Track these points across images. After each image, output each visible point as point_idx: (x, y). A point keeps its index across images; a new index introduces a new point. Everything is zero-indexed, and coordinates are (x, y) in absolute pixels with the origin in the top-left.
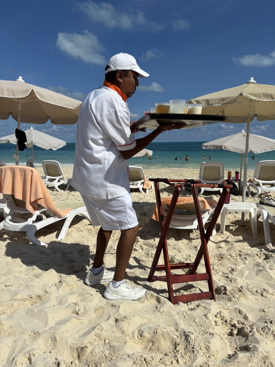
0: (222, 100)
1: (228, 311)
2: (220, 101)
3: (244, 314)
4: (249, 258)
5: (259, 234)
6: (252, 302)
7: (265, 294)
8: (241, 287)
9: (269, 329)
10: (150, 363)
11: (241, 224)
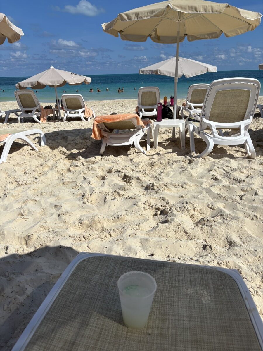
0: (151, 13)
1: (154, 199)
2: (149, 14)
3: (166, 201)
4: (176, 163)
5: (187, 147)
6: (174, 192)
7: (184, 186)
8: (167, 183)
9: (185, 207)
10: (88, 238)
11: (172, 140)
